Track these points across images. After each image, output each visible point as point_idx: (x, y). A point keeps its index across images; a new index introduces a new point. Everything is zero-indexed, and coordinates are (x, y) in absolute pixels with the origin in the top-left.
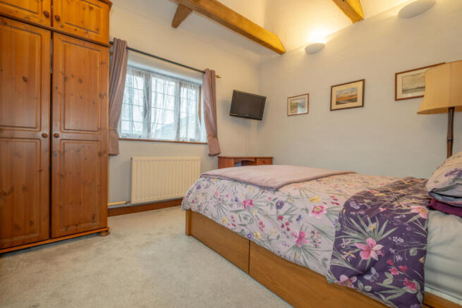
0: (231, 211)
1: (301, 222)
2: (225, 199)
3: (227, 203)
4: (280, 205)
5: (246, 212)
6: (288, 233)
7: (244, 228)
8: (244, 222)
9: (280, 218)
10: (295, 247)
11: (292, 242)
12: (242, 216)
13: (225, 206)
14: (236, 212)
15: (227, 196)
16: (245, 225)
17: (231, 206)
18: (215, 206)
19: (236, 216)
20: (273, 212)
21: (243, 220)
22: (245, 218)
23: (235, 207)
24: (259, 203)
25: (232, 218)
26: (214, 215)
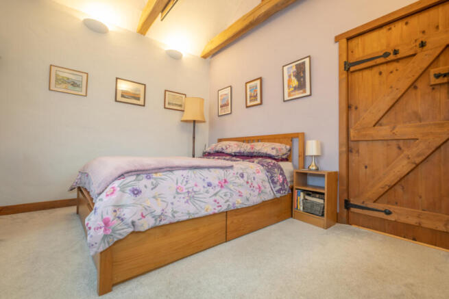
0: (210, 197)
1: (256, 180)
2: (195, 189)
3: (202, 192)
4: (242, 176)
5: (224, 190)
6: (254, 189)
7: (228, 203)
8: (226, 198)
9: (248, 183)
10: (259, 194)
11: (257, 192)
12: (222, 196)
13: (200, 196)
14: (215, 194)
15: (196, 185)
16: (228, 201)
17: (207, 192)
18: (187, 202)
19: (217, 198)
20: (241, 181)
21: (224, 197)
22: (225, 195)
23: (212, 191)
24: (232, 179)
25: (215, 201)
26: (191, 212)
